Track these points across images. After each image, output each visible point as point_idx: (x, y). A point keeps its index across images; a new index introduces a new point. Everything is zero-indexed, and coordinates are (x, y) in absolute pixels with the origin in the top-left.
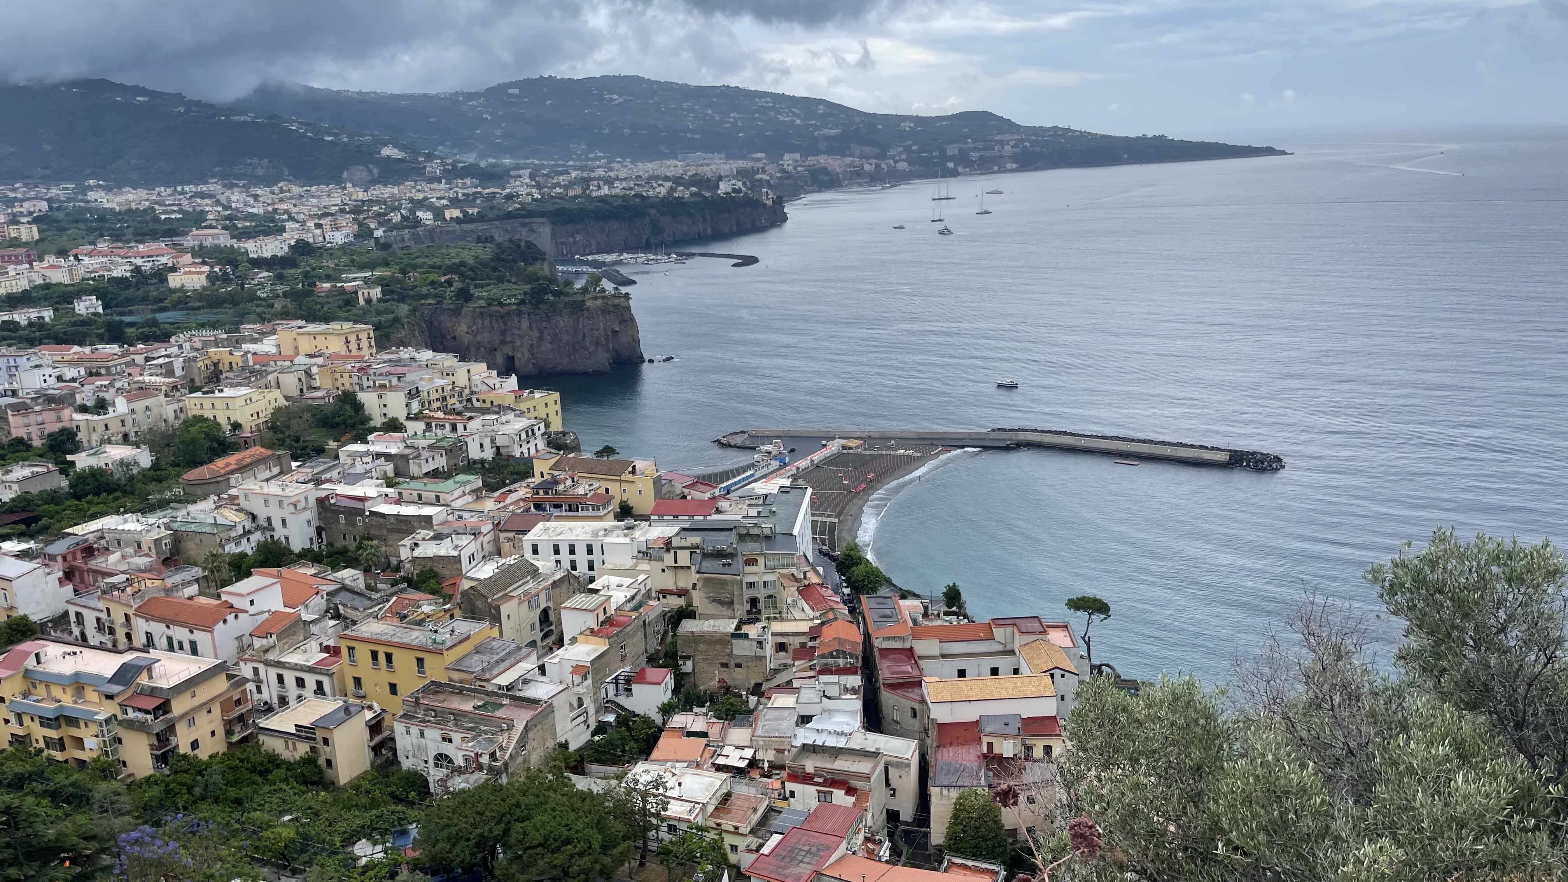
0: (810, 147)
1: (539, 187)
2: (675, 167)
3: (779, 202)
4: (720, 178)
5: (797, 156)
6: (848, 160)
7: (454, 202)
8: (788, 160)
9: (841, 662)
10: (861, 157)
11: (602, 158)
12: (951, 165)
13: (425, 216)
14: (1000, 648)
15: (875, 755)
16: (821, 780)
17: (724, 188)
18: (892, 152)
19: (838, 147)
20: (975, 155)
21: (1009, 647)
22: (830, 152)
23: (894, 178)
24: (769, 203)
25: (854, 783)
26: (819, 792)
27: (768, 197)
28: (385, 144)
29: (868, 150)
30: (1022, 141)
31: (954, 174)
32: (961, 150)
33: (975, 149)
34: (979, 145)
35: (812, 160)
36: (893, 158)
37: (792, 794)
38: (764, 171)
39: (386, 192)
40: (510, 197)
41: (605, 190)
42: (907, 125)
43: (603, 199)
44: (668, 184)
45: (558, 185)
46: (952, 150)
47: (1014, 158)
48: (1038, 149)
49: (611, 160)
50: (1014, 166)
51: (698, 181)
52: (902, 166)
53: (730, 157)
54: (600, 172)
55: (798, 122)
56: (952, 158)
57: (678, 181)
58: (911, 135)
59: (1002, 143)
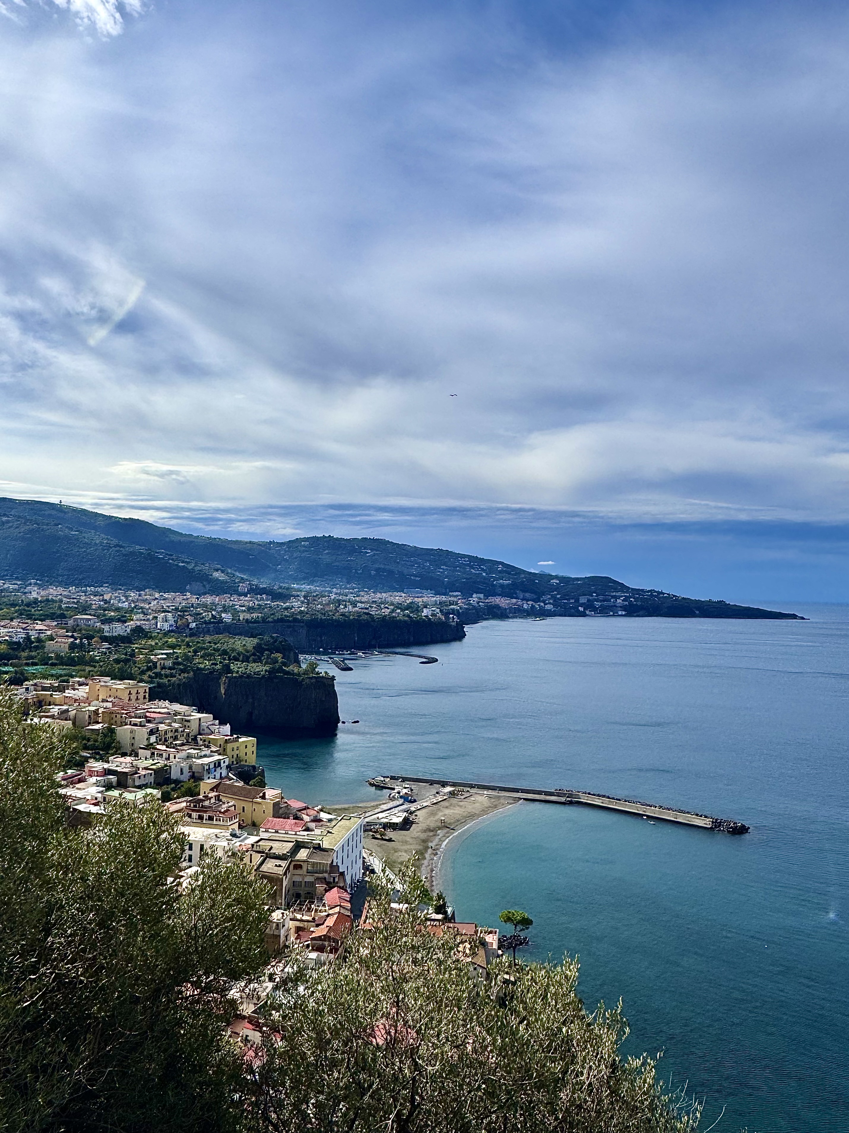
0: (491, 591)
8: (475, 598)
10: (523, 600)
12: (582, 610)
22: (503, 595)
29: (528, 595)
30: (629, 597)
31: (583, 615)
32: (588, 600)
33: (598, 600)
34: (601, 597)
35: (491, 599)
41: (350, 608)
42: (555, 582)
46: (583, 600)
47: (624, 608)
48: (639, 603)
50: (624, 613)
52: (549, 607)
55: (484, 574)
56: (582, 605)
58: (557, 588)
59: (616, 598)
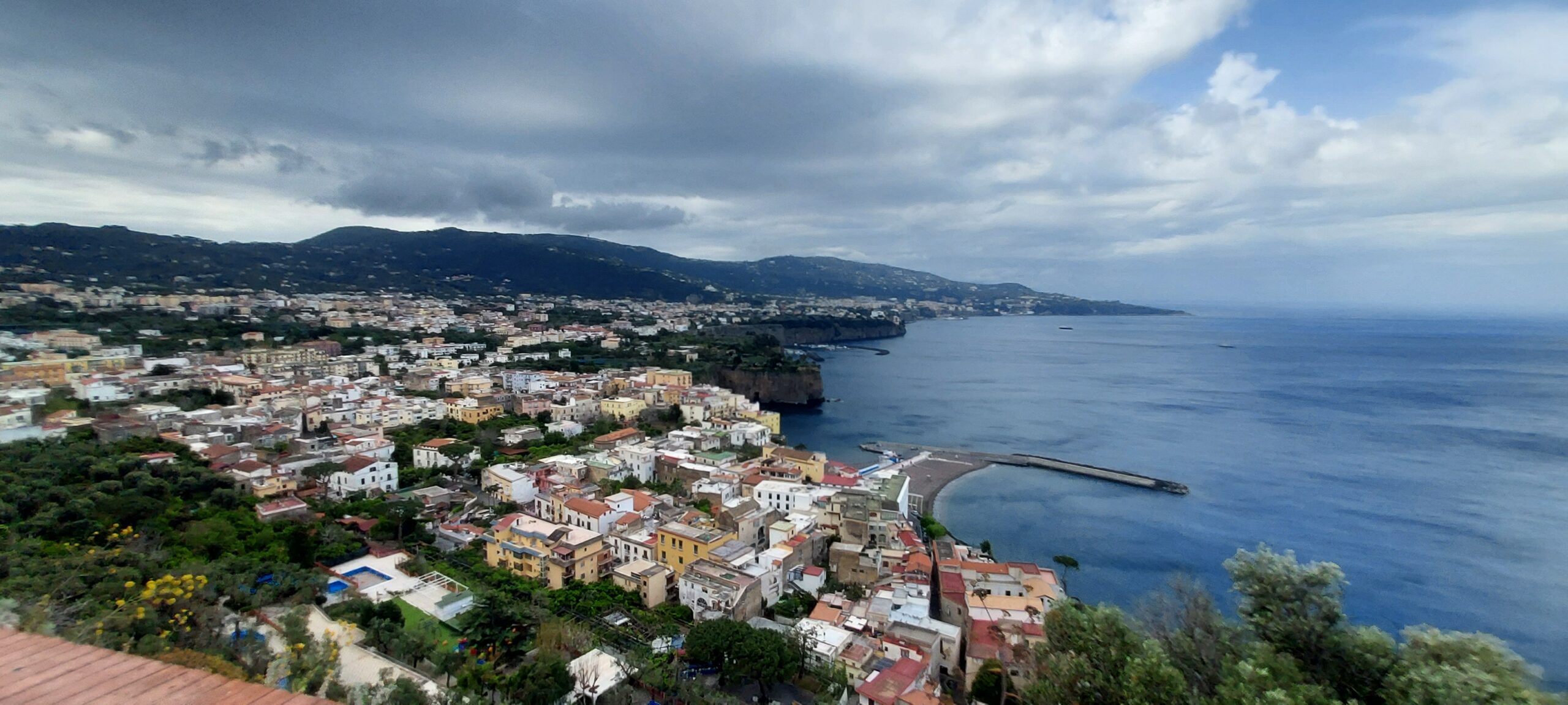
0: (921, 297)
1: (780, 309)
2: (850, 303)
3: (903, 323)
4: (872, 310)
5: (913, 301)
6: (940, 304)
7: (738, 314)
8: (909, 303)
9: (919, 577)
10: (948, 303)
11: (811, 296)
12: (996, 310)
13: (723, 320)
14: (1012, 580)
15: (936, 633)
16: (903, 643)
17: (874, 314)
18: (964, 301)
19: (936, 297)
20: (1010, 306)
21: (1017, 580)
22: (931, 299)
23: (966, 315)
24: (898, 323)
25: (922, 647)
26: (902, 650)
27: (897, 321)
28: (708, 284)
29: (952, 300)
30: (1036, 300)
31: (998, 314)
32: (1002, 303)
33: (1010, 303)
34: (1012, 300)
35: (921, 303)
36: (965, 304)
37: (886, 649)
38: (896, 307)
39: (706, 307)
40: (765, 313)
41: (813, 312)
42: (974, 288)
43: (810, 317)
44: (846, 311)
45: (790, 309)
46: (998, 302)
47: (1031, 308)
48: (1045, 305)
49: (817, 297)
50: (1031, 312)
51: (862, 311)
52: (970, 309)
53: (878, 299)
54: (812, 303)
55: (915, 284)
56: (997, 307)
57: (850, 310)
58: (975, 293)
59: (1025, 300)
